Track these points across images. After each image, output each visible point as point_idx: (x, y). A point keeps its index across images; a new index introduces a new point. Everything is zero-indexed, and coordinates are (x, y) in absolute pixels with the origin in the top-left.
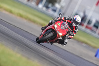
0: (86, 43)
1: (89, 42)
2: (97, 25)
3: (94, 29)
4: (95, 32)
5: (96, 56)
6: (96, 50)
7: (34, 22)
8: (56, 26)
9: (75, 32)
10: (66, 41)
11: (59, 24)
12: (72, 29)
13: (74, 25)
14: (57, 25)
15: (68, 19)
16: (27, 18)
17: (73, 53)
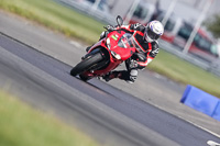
0: (161, 73)
1: (169, 71)
2: (185, 32)
3: (180, 40)
4: (182, 49)
5: (183, 101)
6: (184, 88)
7: (46, 24)
8: (108, 41)
9: (152, 56)
10: (134, 73)
11: (115, 37)
12: (145, 49)
13: (149, 40)
14: (111, 39)
15: (138, 29)
16: (30, 17)
17: (132, 93)
